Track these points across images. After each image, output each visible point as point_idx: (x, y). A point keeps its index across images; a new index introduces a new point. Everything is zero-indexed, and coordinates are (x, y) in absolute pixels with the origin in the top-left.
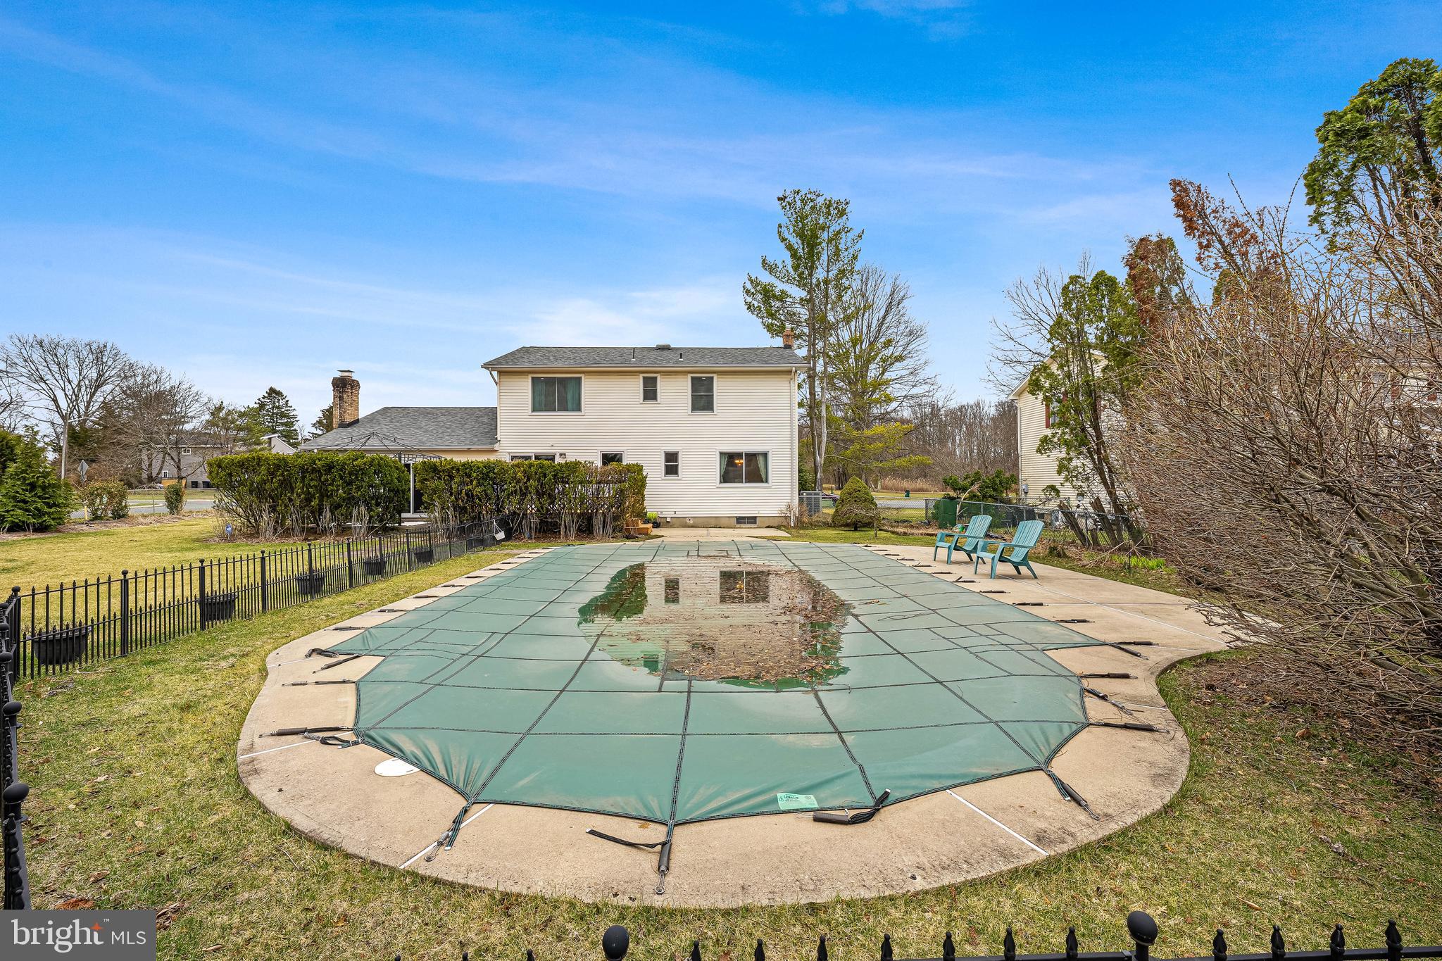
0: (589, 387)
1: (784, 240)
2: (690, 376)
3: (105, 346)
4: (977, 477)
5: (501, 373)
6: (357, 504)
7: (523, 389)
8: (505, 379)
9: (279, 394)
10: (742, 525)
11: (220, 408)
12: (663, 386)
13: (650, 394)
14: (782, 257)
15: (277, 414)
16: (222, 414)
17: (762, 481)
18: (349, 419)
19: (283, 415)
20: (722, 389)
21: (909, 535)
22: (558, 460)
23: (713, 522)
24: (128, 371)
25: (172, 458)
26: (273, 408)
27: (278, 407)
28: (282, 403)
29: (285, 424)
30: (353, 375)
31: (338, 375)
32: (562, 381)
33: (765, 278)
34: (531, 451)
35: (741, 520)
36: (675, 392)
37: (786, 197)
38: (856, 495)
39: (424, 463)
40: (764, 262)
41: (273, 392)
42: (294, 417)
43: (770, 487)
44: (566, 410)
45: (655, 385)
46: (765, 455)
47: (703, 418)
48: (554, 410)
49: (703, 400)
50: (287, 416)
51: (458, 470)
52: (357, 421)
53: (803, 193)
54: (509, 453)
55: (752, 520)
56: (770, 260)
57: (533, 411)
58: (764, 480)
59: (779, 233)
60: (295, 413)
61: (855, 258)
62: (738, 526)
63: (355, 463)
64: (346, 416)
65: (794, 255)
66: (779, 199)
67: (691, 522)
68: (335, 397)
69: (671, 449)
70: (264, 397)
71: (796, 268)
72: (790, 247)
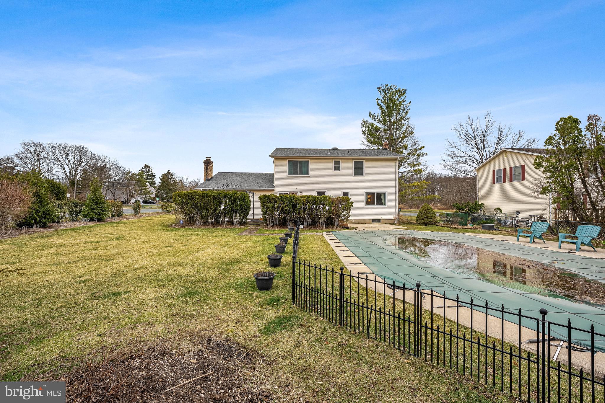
0: (312, 166)
1: (379, 105)
2: (353, 161)
3: (83, 148)
4: (468, 203)
5: (275, 158)
6: (236, 212)
7: (285, 165)
8: (277, 161)
9: (148, 167)
10: (375, 223)
11: (129, 173)
12: (342, 164)
13: (337, 168)
14: (377, 112)
15: (148, 175)
16: (130, 175)
17: (383, 205)
18: (210, 177)
19: (150, 175)
20: (367, 166)
21: (457, 228)
22: (299, 194)
23: (363, 221)
24: (92, 157)
25: (112, 192)
26: (146, 173)
27: (148, 172)
28: (149, 170)
29: (151, 179)
30: (211, 159)
31: (206, 159)
32: (301, 162)
33: (371, 121)
34: (287, 191)
35: (374, 221)
36: (348, 167)
37: (381, 88)
38: (428, 211)
39: (264, 195)
40: (370, 115)
41: (146, 166)
42: (154, 176)
43: (386, 207)
44: (302, 174)
45: (339, 164)
46: (384, 194)
47: (359, 178)
48: (297, 174)
49: (359, 171)
50: (152, 176)
51: (278, 199)
52: (212, 178)
53: (389, 86)
54: (279, 192)
55: (379, 221)
56: (372, 113)
57: (289, 174)
58: (384, 204)
59: (377, 102)
60: (154, 175)
61: (407, 113)
62: (373, 223)
63: (236, 195)
64: (209, 176)
65: (383, 111)
66: (378, 88)
67: (354, 221)
68: (205, 168)
69: (346, 191)
70: (143, 168)
71: (382, 116)
72: (381, 108)
